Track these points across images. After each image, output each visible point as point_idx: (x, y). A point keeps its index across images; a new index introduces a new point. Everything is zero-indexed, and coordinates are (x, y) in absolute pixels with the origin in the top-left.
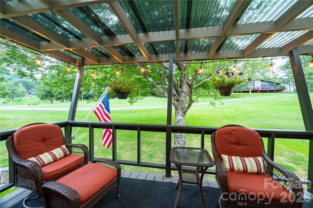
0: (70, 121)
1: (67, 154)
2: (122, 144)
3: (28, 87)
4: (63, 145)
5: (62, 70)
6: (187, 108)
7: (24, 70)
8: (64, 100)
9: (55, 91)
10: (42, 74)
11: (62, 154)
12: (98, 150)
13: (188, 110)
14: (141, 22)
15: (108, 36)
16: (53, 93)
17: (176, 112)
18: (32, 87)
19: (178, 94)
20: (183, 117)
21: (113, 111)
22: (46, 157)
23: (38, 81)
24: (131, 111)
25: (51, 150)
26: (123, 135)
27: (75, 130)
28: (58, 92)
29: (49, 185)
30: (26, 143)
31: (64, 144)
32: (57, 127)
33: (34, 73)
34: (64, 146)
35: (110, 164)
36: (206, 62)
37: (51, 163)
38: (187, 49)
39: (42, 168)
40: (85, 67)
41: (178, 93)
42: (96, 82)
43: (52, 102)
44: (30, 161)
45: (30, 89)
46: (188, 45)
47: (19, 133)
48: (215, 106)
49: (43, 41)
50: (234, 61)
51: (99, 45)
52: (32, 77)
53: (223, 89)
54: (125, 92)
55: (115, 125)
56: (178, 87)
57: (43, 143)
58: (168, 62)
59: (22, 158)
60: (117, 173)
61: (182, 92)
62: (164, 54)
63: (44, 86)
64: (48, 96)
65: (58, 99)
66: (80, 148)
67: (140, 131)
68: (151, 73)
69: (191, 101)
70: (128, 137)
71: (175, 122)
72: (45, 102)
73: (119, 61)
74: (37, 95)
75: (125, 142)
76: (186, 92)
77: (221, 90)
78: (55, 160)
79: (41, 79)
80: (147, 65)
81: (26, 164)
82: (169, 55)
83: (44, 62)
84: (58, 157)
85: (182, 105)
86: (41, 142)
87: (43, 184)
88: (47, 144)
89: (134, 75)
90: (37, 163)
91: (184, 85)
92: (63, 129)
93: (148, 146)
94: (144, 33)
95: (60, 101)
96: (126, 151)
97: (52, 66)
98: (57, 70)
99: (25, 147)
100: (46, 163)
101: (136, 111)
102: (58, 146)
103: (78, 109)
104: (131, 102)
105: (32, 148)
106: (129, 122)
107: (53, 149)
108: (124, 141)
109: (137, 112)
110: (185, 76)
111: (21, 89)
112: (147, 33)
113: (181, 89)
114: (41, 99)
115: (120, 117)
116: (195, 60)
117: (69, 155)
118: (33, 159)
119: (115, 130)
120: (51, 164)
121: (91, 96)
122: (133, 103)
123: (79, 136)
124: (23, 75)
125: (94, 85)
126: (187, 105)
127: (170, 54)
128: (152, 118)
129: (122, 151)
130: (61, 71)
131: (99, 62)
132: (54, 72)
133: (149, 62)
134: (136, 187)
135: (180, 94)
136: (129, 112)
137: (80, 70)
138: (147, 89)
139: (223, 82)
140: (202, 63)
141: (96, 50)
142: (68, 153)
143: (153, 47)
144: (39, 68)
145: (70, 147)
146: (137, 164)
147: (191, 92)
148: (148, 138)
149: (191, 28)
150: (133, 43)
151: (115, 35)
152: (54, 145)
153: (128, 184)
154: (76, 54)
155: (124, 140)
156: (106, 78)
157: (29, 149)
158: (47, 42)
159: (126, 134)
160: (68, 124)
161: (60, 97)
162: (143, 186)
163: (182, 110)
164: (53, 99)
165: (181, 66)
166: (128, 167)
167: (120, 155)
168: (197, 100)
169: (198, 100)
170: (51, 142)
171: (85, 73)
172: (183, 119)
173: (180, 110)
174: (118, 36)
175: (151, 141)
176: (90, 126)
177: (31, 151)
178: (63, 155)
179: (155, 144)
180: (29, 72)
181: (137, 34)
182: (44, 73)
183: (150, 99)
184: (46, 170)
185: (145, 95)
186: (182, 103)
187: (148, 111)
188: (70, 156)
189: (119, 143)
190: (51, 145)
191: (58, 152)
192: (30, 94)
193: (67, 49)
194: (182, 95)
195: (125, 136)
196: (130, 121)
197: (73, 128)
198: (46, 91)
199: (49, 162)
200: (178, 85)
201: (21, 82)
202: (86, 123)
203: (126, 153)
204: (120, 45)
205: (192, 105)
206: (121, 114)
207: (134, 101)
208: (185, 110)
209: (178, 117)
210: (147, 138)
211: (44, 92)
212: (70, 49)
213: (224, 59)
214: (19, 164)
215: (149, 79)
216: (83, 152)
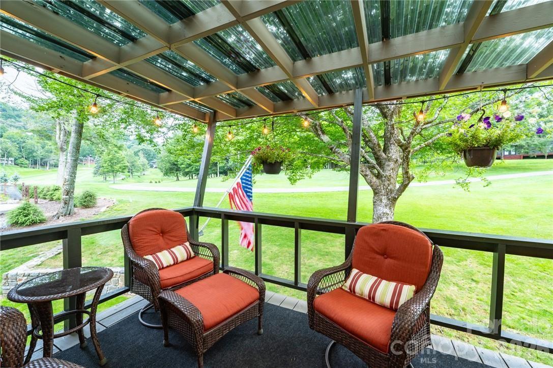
0: (197, 207)
1: (192, 256)
2: (276, 251)
3: (149, 157)
4: (186, 242)
5: (189, 130)
6: (398, 190)
7: (143, 132)
8: (194, 175)
9: (182, 162)
10: (164, 137)
11: (185, 256)
12: (239, 257)
13: (400, 195)
14: (298, 41)
15: (247, 72)
16: (179, 166)
17: (376, 198)
18: (153, 157)
19: (380, 164)
20: (390, 209)
21: (263, 194)
22: (165, 257)
23: (158, 147)
24: (292, 194)
25: (171, 248)
26: (278, 235)
27: (204, 221)
28: (186, 163)
29: (167, 295)
30: (142, 234)
31: (188, 241)
32: (178, 215)
33: (154, 136)
34: (187, 244)
35: (249, 279)
36: (444, 97)
37: (170, 266)
38: (390, 78)
39: (160, 272)
40: (218, 124)
41: (381, 161)
42: (237, 147)
43: (178, 180)
44: (147, 260)
45: (152, 160)
46: (392, 70)
47: (135, 220)
48: (469, 190)
49: (163, 92)
50: (502, 90)
51: (236, 89)
52: (151, 141)
53: (472, 152)
54: (275, 162)
55: (259, 217)
56: (379, 151)
57: (162, 236)
58: (353, 105)
59: (137, 254)
60: (258, 293)
61: (389, 161)
62: (344, 90)
63: (168, 155)
64: (173, 169)
65: (186, 174)
66: (208, 248)
67: (299, 230)
68: (328, 126)
69: (408, 177)
70: (287, 239)
71: (373, 218)
72: (169, 180)
73: (267, 111)
74: (160, 169)
75: (281, 248)
76: (397, 160)
77: (467, 154)
78: (176, 263)
79: (162, 144)
80: (319, 112)
81: (142, 264)
82: (355, 93)
83: (166, 120)
84: (180, 259)
85: (389, 185)
86: (160, 235)
87: (160, 293)
88: (166, 238)
89: (297, 131)
90: (153, 263)
91: (392, 145)
92: (187, 219)
93: (321, 259)
94: (304, 60)
95: (188, 178)
96: (282, 263)
97: (176, 125)
98: (183, 131)
99: (142, 240)
100: (165, 266)
101: (300, 196)
102: (181, 243)
103: (207, 190)
104: (292, 180)
105: (149, 242)
106: (289, 215)
107: (173, 247)
108: (279, 245)
109: (302, 196)
110: (393, 128)
111: (142, 160)
112: (309, 58)
113: (386, 154)
114: (164, 175)
115: (273, 205)
116: (408, 97)
117: (194, 257)
118: (150, 257)
119: (259, 225)
120: (170, 268)
121: (231, 170)
122: (295, 181)
123: (213, 232)
124: (141, 140)
125: (234, 152)
126: (398, 186)
127: (357, 90)
128: (329, 209)
129: (276, 263)
130: (187, 132)
131: (238, 115)
132: (180, 133)
133: (317, 107)
134: (291, 323)
135: (384, 164)
136: (289, 197)
137: (211, 130)
138: (320, 156)
139: (474, 137)
140: (423, 102)
141: (233, 97)
142: (193, 254)
143: (323, 81)
144: (160, 129)
145: (195, 246)
146: (294, 285)
147: (406, 160)
148: (321, 245)
149: (393, 38)
150: (288, 79)
151: (258, 70)
152: (175, 241)
153: (278, 315)
154: (205, 106)
155: (279, 243)
156: (251, 138)
157: (146, 243)
158: (167, 93)
159: (283, 235)
160: (194, 212)
161: (189, 171)
162: (301, 324)
163: (387, 194)
164: (179, 175)
165: (386, 110)
166: (285, 291)
167: (273, 268)
168: (425, 175)
169: (426, 177)
170: (172, 236)
171: (220, 133)
172: (388, 213)
173: (385, 196)
174: (263, 70)
175: (327, 250)
176: (223, 216)
177: (148, 246)
178: (185, 258)
179: (335, 257)
180: (149, 135)
181: (294, 63)
182: (167, 135)
183: (326, 174)
184: (164, 275)
185: (316, 166)
186: (389, 181)
187: (324, 196)
188: (196, 258)
189: (271, 249)
190: (171, 240)
191: (180, 252)
192: (152, 167)
193: (192, 99)
194: (388, 166)
195: (282, 238)
196: (291, 212)
197: (200, 218)
198: (170, 163)
199: (169, 265)
200: (380, 147)
201: (142, 150)
202: (217, 211)
203: (282, 267)
204: (268, 84)
205: (409, 185)
206: (275, 200)
207: (298, 178)
208: (393, 195)
209: (380, 208)
210: (319, 244)
211: (169, 164)
212: (196, 100)
213: (476, 89)
214: (134, 262)
215: (322, 138)
216: (212, 255)
